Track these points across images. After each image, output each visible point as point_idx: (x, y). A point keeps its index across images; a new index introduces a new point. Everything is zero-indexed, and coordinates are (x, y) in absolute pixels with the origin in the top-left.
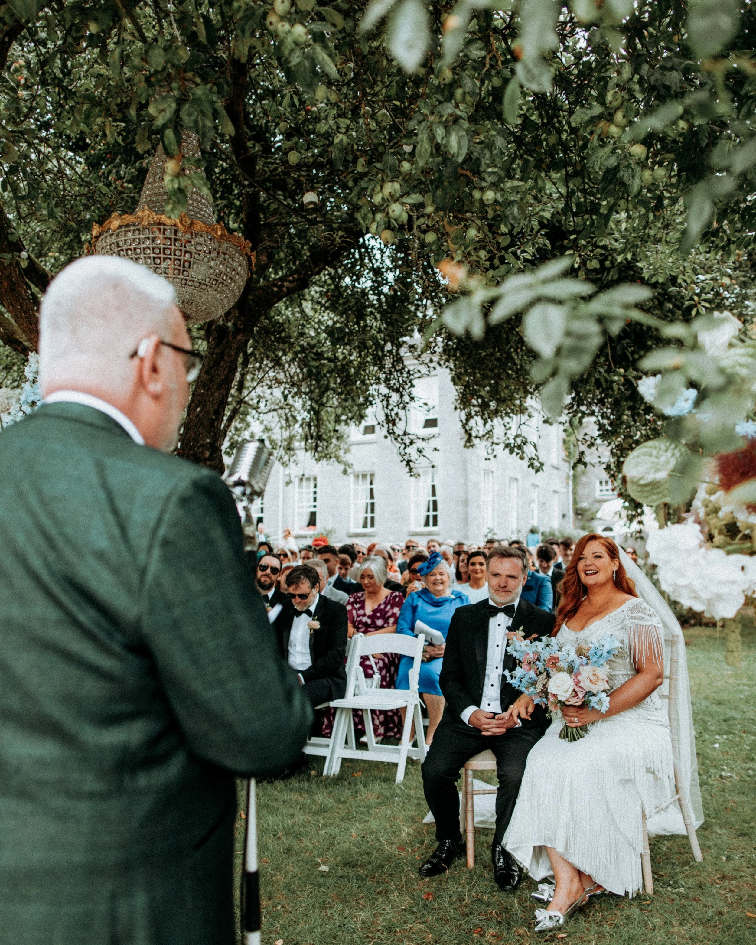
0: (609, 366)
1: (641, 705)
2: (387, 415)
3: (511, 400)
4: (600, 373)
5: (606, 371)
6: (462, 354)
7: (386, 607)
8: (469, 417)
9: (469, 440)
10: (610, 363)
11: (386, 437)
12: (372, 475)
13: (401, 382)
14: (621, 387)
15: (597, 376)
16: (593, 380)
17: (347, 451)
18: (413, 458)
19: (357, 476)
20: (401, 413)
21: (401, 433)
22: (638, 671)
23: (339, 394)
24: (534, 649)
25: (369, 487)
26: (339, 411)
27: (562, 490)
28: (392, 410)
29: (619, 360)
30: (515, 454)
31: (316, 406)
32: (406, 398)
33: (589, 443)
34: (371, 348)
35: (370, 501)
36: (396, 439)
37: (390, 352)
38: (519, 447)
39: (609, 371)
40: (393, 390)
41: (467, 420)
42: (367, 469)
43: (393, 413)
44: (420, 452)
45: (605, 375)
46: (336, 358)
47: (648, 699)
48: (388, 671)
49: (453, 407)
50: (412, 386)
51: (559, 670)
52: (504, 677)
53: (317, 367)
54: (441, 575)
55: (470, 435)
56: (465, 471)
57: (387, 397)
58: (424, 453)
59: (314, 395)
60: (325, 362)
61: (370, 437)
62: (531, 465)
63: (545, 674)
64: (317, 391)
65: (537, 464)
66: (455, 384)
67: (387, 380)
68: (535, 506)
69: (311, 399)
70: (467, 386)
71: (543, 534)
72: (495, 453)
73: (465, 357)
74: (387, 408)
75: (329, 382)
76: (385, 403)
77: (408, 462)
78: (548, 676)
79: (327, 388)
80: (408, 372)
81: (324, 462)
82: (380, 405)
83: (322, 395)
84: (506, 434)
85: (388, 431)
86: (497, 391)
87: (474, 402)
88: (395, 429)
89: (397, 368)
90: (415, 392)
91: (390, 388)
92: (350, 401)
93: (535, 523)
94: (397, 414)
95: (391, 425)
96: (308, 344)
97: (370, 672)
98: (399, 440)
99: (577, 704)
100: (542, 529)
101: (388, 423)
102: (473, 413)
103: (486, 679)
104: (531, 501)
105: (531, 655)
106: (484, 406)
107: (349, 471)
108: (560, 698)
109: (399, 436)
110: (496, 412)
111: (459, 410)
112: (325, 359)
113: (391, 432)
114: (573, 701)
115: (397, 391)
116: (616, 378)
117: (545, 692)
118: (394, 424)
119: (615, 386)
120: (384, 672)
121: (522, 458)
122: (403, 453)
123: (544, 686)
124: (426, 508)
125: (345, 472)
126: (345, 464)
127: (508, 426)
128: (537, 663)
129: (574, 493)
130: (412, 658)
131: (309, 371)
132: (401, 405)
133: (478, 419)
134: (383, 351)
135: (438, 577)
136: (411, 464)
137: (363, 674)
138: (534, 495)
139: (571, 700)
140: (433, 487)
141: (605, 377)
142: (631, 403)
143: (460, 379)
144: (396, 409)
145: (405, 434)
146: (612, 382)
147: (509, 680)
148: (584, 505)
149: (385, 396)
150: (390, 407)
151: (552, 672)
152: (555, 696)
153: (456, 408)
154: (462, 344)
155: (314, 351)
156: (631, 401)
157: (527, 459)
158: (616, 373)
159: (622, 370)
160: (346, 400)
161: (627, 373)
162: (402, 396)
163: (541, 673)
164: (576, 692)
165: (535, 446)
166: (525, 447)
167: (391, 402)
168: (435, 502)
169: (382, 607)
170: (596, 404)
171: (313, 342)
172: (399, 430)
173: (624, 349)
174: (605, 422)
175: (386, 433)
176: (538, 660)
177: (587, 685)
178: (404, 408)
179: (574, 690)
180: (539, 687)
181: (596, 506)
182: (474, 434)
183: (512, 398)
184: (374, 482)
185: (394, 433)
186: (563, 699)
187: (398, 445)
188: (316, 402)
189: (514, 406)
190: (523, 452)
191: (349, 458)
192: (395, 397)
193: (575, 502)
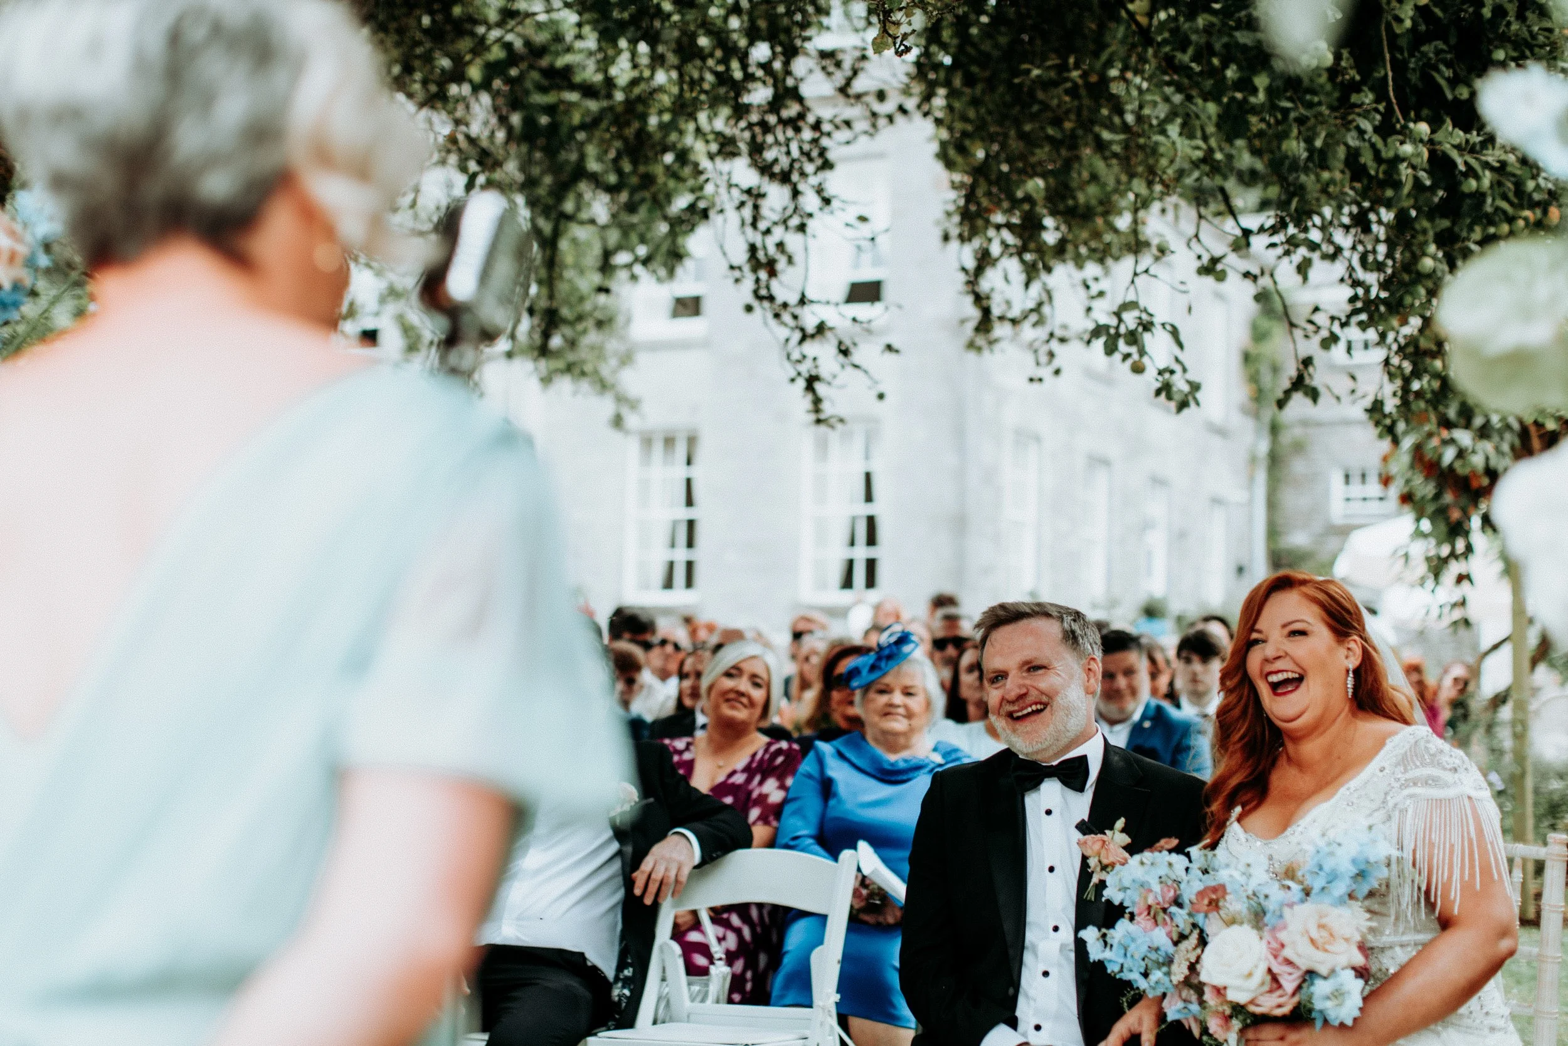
0: (1388, 114)
1: (1453, 1018)
2: (753, 249)
3: (1106, 214)
4: (1361, 132)
5: (1376, 130)
6: (970, 81)
7: (749, 780)
8: (984, 260)
9: (985, 324)
10: (1389, 109)
11: (749, 309)
12: (692, 441)
13: (795, 153)
14: (1422, 175)
15: (1352, 140)
16: (1341, 152)
17: (626, 359)
18: (824, 371)
19: (647, 442)
20: (794, 241)
21: (793, 299)
22: (1445, 923)
23: (612, 190)
24: (1163, 870)
25: (680, 472)
26: (614, 237)
27: (1236, 494)
28: (768, 232)
29: (1413, 100)
30: (1117, 357)
31: (546, 226)
32: (810, 201)
33: (1325, 333)
34: (711, 55)
35: (684, 514)
36: (777, 316)
37: (766, 66)
38: (1133, 338)
39: (1386, 130)
40: (772, 176)
41: (979, 270)
42: (678, 420)
43: (771, 242)
44: (845, 353)
45: (1376, 139)
46: (609, 82)
47: (1473, 1003)
48: (751, 964)
49: (938, 233)
50: (827, 165)
51: (1232, 922)
52: (1080, 946)
53: (550, 110)
54: (908, 693)
55: (986, 312)
56: (959, 433)
57: (755, 195)
58: (857, 357)
59: (542, 191)
60: (573, 97)
61: (688, 326)
62: (1165, 389)
63: (1194, 939)
64: (548, 180)
65: (1180, 384)
66: (950, 165)
67: (756, 149)
68: (1157, 541)
69: (532, 203)
70: (980, 172)
71: (1179, 619)
72: (1057, 363)
73: (979, 89)
74: (754, 225)
75: (582, 157)
76: (747, 212)
77: (811, 382)
78: (1203, 942)
79: (580, 173)
80: (817, 126)
81: (564, 384)
82: (733, 217)
83: (561, 190)
84: (1089, 309)
85: (756, 293)
86: (1066, 186)
87: (999, 218)
88: (776, 287)
89: (786, 114)
90: (833, 182)
91: (765, 170)
92: (643, 211)
93: (1156, 587)
94: (780, 246)
95: (763, 275)
96: (528, 43)
97: (700, 960)
98: (786, 317)
99: (1279, 1012)
100: (1175, 607)
101: (754, 270)
102: (995, 249)
103: (1028, 957)
104: (1147, 525)
105: (1157, 887)
106: (1029, 229)
107: (632, 420)
108: (1234, 996)
109: (785, 305)
110: (1060, 250)
111: (954, 244)
112: (573, 87)
113: (764, 296)
114: (1268, 1004)
115: (784, 178)
116: (1408, 149)
117: (1193, 984)
118: (773, 273)
119: (1405, 171)
120: (739, 965)
121: (1138, 369)
122: (796, 355)
123: (1192, 967)
124: (846, 538)
125: (618, 422)
126: (620, 399)
127: (1095, 288)
128: (1174, 909)
129: (1272, 505)
130: (823, 918)
131: (529, 122)
132: (795, 221)
133: (1012, 266)
134: (744, 66)
135: (898, 698)
136: (818, 386)
137: (680, 962)
138: (1156, 507)
139: (1261, 1000)
140: (868, 477)
141: (1373, 146)
142: (1445, 223)
143: (962, 149)
144: (778, 233)
145: (802, 301)
146: (1398, 159)
147: (1095, 952)
148: (1298, 539)
149: (749, 192)
150: (762, 225)
151: (1212, 925)
152: (1219, 991)
153: (946, 238)
154: (970, 50)
155: (544, 62)
156: (1444, 216)
157: (1151, 373)
158: (1406, 135)
159: (1423, 128)
160: (631, 208)
161: (1439, 136)
162: (796, 193)
163: (1183, 937)
164: (1275, 979)
165: (1175, 333)
166: (1147, 337)
167: (765, 211)
168: (871, 521)
169: (739, 779)
170: (1347, 228)
171: (541, 38)
172: (784, 289)
173: (1428, 68)
174: (1372, 278)
175: (750, 299)
176: (1178, 902)
177: (1306, 956)
178: (802, 228)
179: (1270, 971)
180: (1180, 971)
181: (1333, 543)
182: (996, 311)
183: (1108, 208)
184: (698, 459)
185: (771, 298)
186: (1241, 998)
187: (783, 332)
188: (547, 211)
189: (1116, 231)
190: (1142, 352)
191: (630, 380)
192: (776, 196)
193: (1273, 532)
